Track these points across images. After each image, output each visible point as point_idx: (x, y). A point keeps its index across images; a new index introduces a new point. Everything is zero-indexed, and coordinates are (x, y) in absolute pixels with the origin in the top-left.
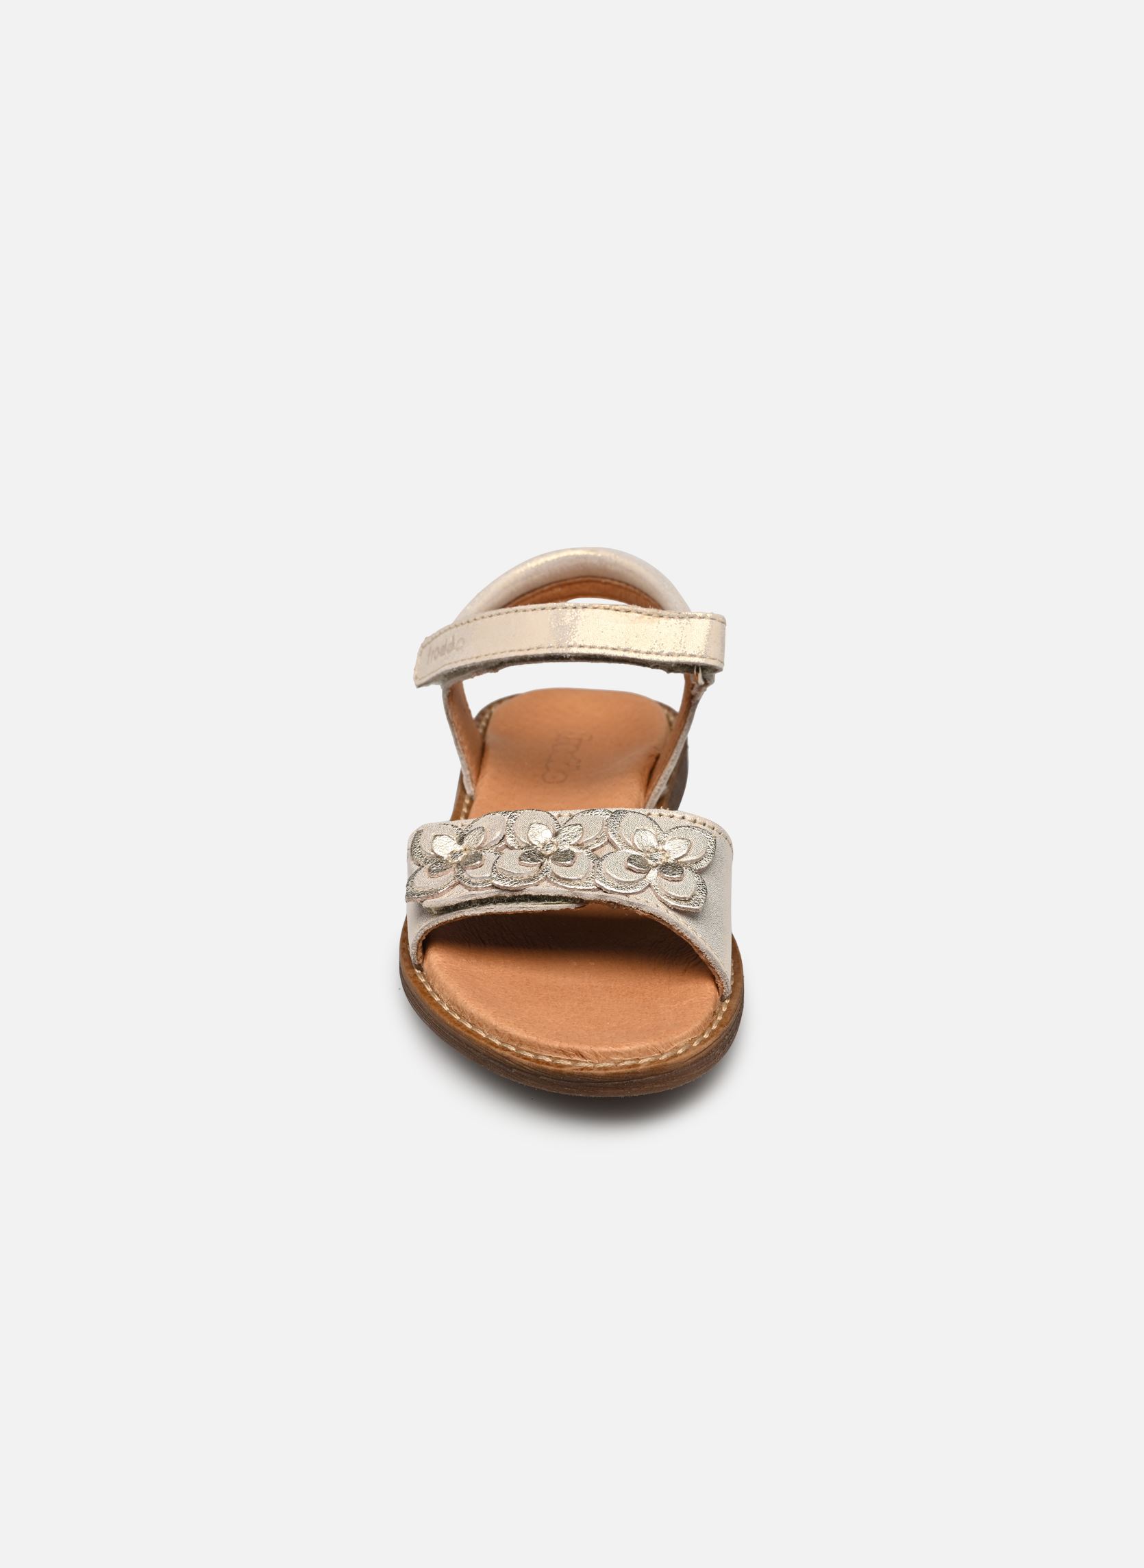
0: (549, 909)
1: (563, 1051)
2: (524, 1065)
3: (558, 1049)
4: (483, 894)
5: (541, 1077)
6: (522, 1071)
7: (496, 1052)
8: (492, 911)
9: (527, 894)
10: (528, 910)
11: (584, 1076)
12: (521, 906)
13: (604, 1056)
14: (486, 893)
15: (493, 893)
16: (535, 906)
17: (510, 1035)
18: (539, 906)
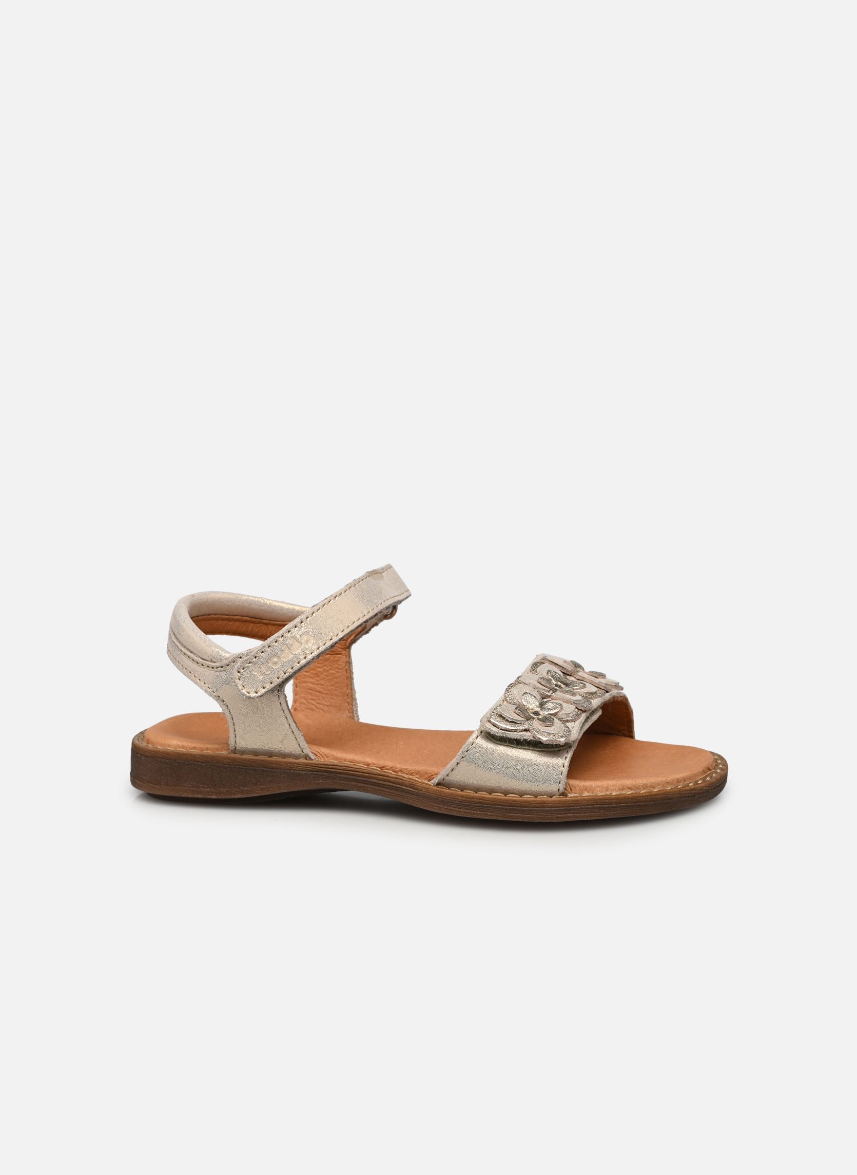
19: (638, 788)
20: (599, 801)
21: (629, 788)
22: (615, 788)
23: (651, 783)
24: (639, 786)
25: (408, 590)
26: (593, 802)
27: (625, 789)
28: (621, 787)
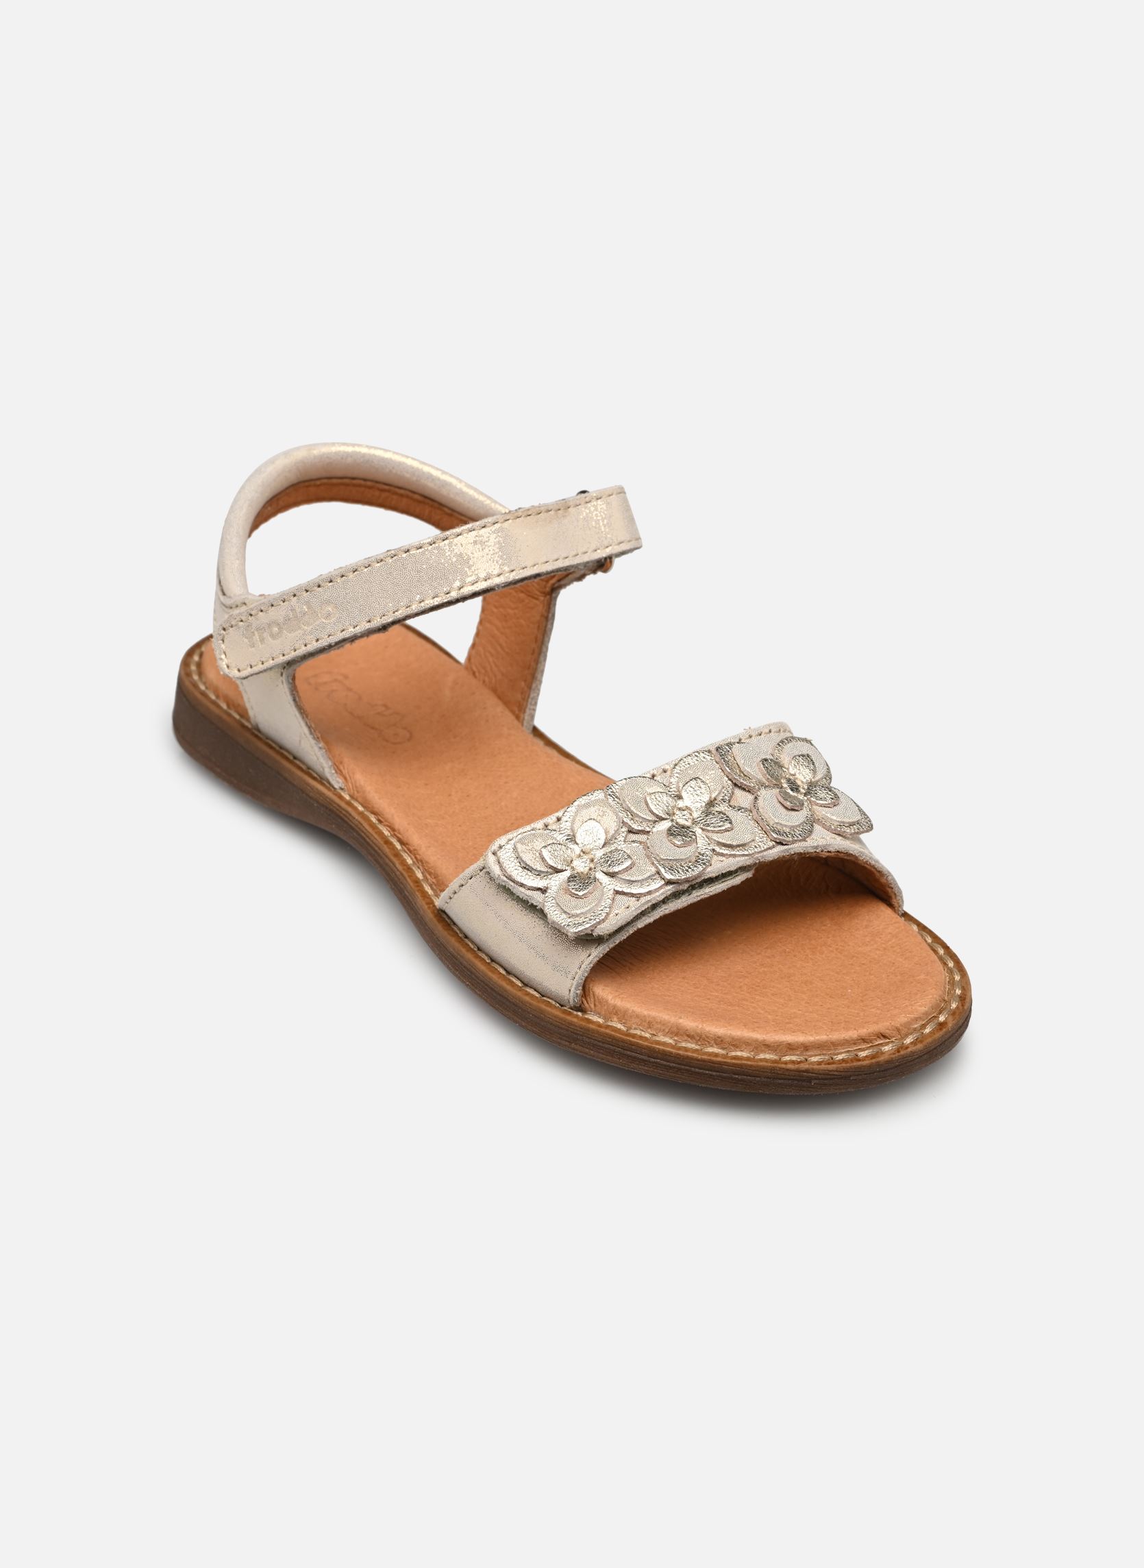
0: (730, 886)
1: (863, 1039)
2: (831, 1071)
3: (858, 1040)
4: (659, 896)
5: (851, 1078)
6: (826, 1079)
7: (788, 1070)
8: (667, 912)
9: (706, 877)
10: (706, 896)
11: (904, 1057)
12: (699, 894)
13: (905, 1028)
14: (662, 894)
15: (670, 889)
16: (714, 888)
17: (789, 1044)
18: (717, 886)
19: (704, 1039)
20: (621, 1044)
21: (688, 1036)
22: (663, 1028)
23: (733, 1038)
24: (707, 1037)
25: (640, 538)
26: (610, 1040)
27: (682, 1035)
28: (675, 1029)
